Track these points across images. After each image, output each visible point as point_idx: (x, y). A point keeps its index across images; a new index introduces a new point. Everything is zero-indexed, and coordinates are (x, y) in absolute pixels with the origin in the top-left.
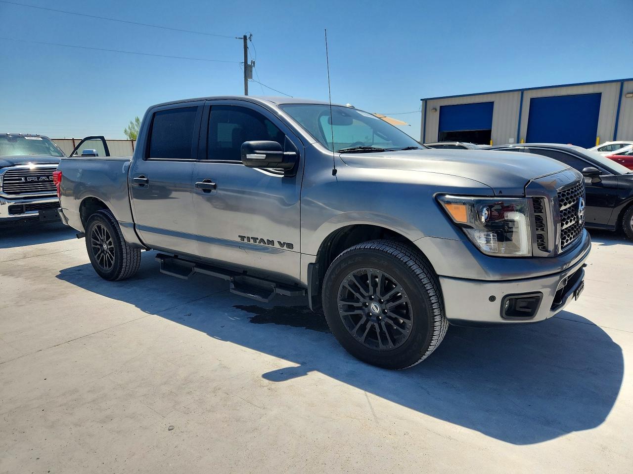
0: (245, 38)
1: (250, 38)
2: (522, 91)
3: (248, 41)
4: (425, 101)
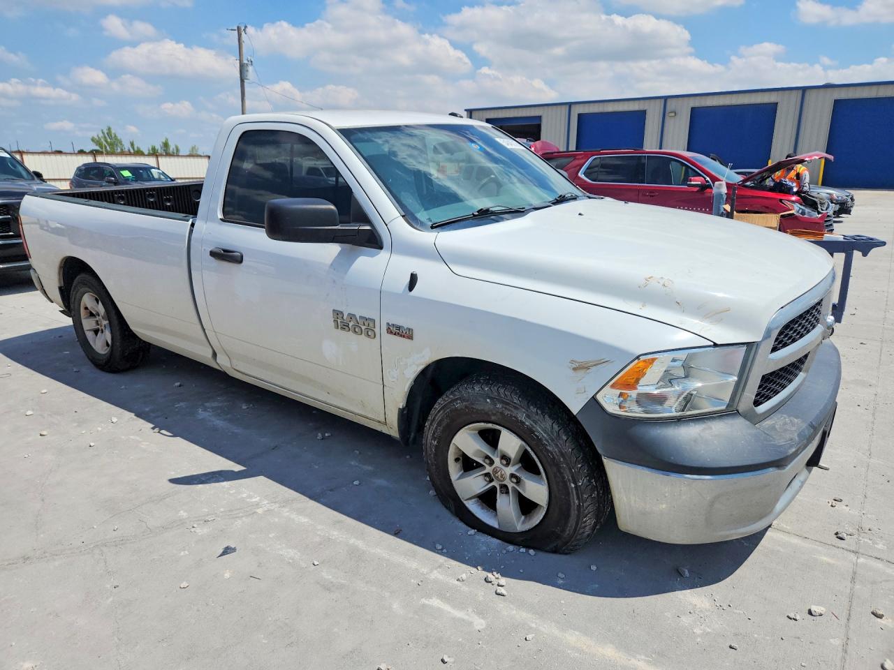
0: (239, 28)
1: (244, 30)
2: (570, 105)
3: (243, 33)
4: (470, 112)
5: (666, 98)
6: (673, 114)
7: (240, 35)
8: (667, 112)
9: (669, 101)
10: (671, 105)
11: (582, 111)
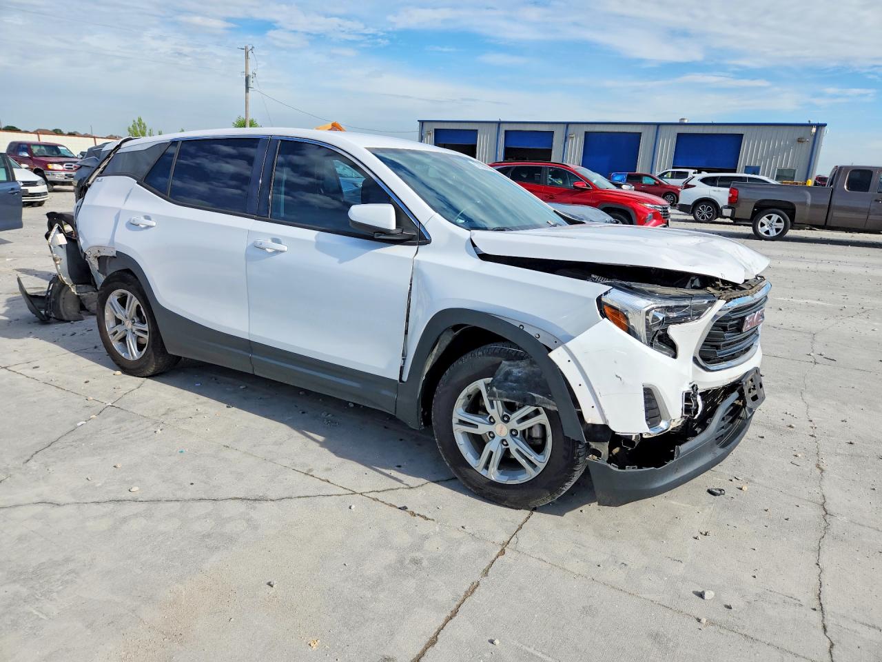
2: (499, 123)
3: (250, 53)
4: (422, 122)
6: (572, 136)
7: (247, 54)
8: (568, 134)
9: (569, 126)
10: (571, 129)
11: (509, 129)
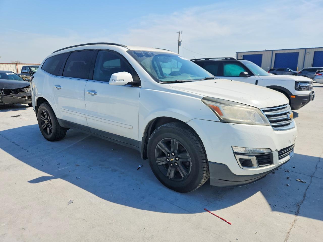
0: (179, 32)
2: (273, 51)
4: (238, 53)
5: (306, 49)
6: (308, 53)
7: (179, 34)
8: (306, 53)
9: (307, 50)
10: (307, 51)
11: (277, 53)
